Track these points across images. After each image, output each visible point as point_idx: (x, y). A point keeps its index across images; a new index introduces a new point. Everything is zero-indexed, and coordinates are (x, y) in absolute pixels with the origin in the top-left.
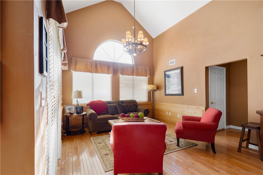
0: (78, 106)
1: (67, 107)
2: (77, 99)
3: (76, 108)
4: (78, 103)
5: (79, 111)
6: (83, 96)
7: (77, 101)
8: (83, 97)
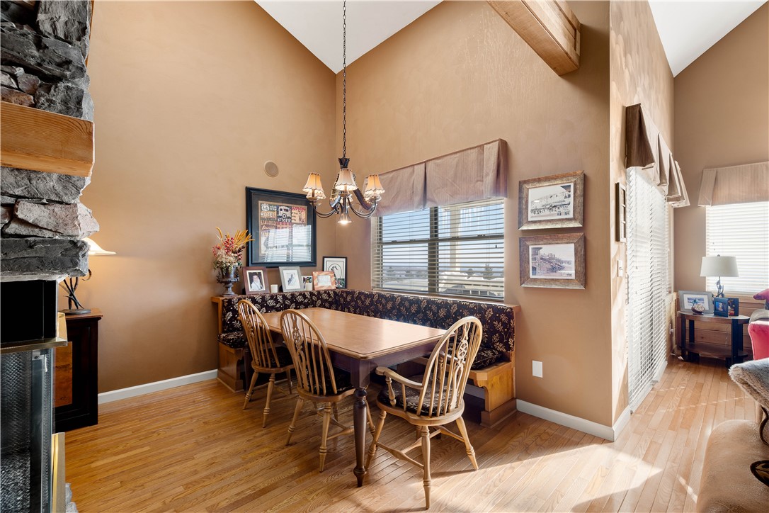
0: (720, 296)
1: (686, 297)
2: (717, 279)
3: (715, 302)
4: (720, 288)
5: (720, 309)
6: (739, 270)
7: (718, 283)
8: (739, 273)
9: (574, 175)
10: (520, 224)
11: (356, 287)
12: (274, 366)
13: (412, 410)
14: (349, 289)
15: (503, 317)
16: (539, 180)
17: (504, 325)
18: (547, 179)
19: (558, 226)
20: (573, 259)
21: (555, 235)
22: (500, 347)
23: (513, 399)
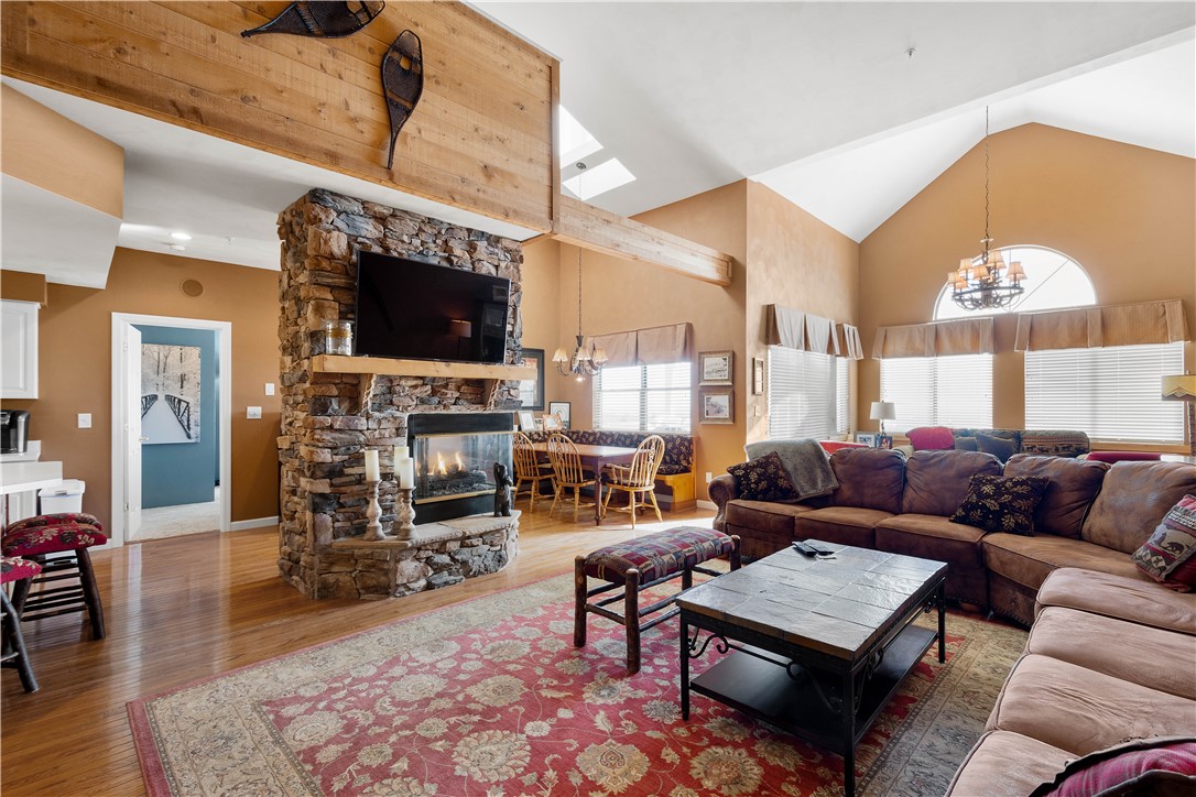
1: (859, 436)
7: (883, 424)
9: (728, 351)
10: (699, 382)
11: (579, 427)
12: (536, 475)
13: (626, 485)
14: (573, 429)
15: (686, 443)
16: (710, 353)
17: (687, 448)
18: (715, 352)
19: (720, 384)
20: (727, 405)
21: (719, 389)
22: (684, 463)
23: (695, 499)
